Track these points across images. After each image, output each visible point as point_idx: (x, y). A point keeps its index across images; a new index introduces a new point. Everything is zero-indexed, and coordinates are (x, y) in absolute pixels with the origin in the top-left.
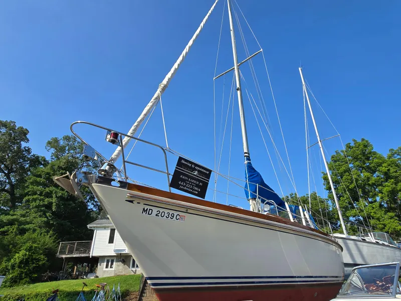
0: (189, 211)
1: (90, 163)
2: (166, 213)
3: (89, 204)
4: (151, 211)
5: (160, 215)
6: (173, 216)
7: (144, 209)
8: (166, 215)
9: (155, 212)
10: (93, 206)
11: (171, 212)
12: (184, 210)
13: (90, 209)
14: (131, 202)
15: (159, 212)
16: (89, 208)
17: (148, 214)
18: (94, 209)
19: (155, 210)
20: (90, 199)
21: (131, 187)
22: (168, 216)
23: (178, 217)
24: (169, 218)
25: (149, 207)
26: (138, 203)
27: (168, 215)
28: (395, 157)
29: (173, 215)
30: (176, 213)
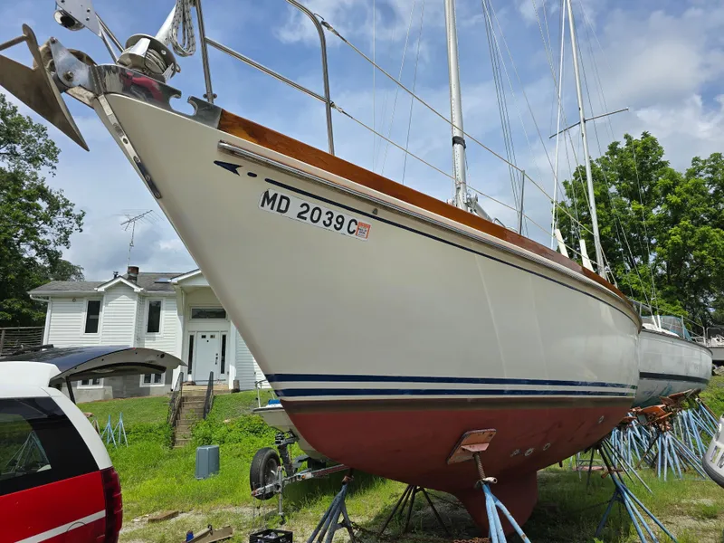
0: (382, 214)
1: (19, 149)
2: (324, 212)
3: (23, 246)
4: (284, 201)
5: (308, 215)
6: (342, 224)
7: (266, 194)
8: (324, 217)
9: (295, 208)
10: (34, 252)
11: (337, 211)
12: (369, 209)
13: (27, 260)
14: (233, 168)
15: (305, 208)
16: (26, 256)
17: (279, 210)
18: (39, 261)
19: (296, 202)
20: (26, 235)
21: (229, 123)
22: (328, 222)
23: (353, 227)
24: (332, 225)
25: (282, 192)
26: (250, 174)
27: (330, 219)
28: (701, 176)
29: (340, 220)
30: (348, 216)
